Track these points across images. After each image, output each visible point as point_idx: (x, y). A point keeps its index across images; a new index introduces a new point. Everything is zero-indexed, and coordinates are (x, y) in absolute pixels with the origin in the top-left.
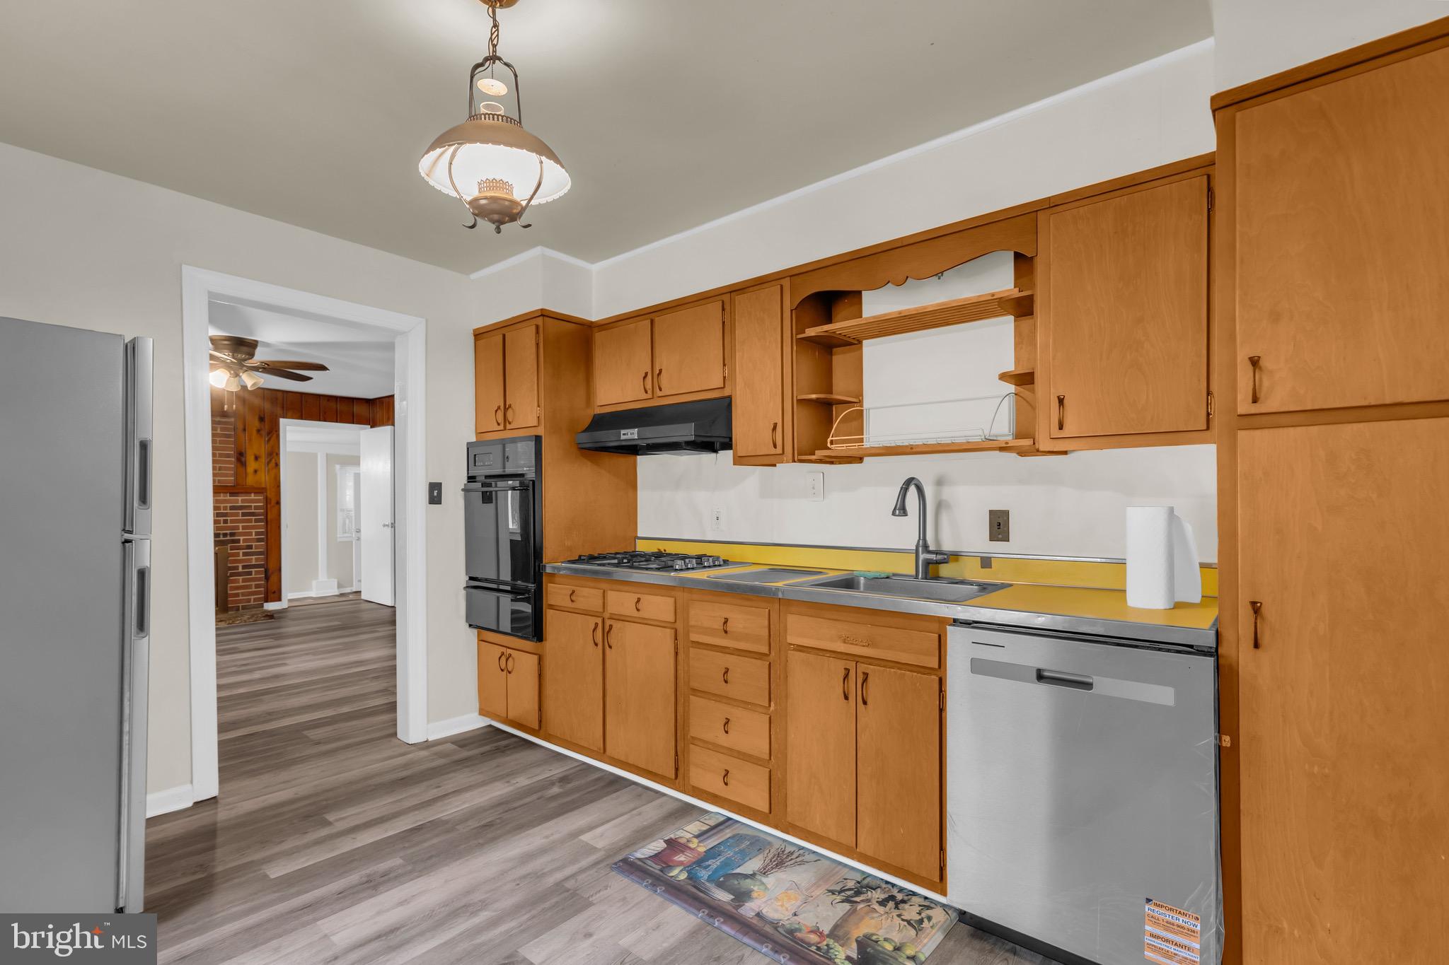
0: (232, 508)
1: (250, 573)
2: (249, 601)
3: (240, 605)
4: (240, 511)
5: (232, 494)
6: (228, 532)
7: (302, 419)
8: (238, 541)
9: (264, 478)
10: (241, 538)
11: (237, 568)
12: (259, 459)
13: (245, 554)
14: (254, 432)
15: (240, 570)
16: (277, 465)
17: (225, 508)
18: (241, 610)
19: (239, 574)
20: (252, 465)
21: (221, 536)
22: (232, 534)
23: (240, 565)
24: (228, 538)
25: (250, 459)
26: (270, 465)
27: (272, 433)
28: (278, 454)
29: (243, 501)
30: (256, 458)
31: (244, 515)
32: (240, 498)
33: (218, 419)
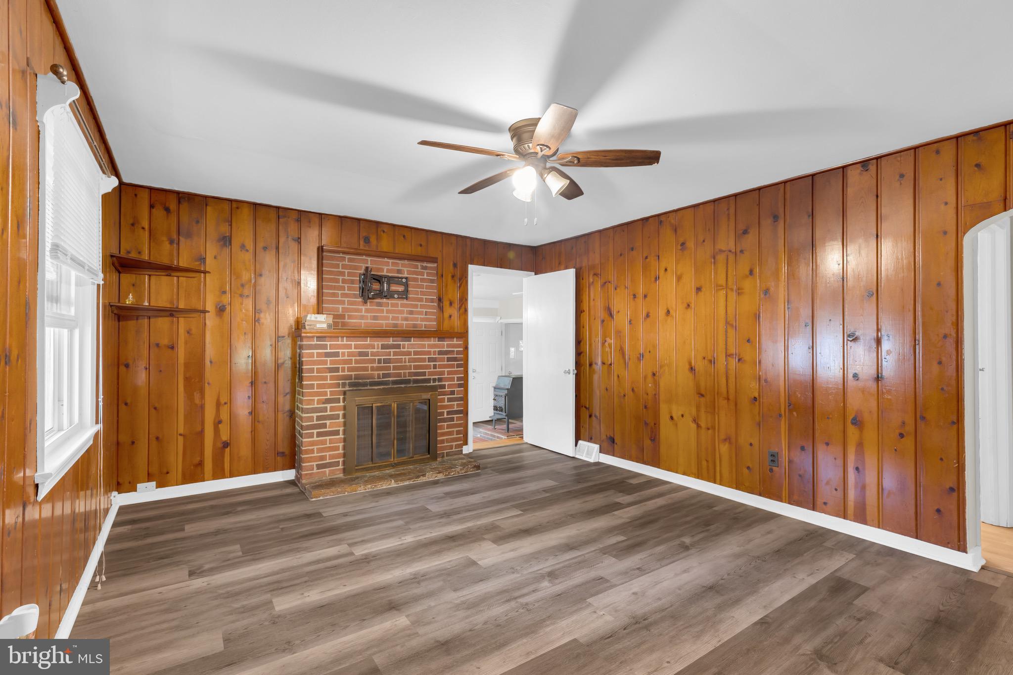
0: (440, 353)
1: (452, 419)
2: (451, 447)
3: (445, 451)
4: (446, 356)
5: (441, 338)
6: (437, 377)
7: (484, 266)
8: (443, 387)
9: (456, 322)
10: (447, 383)
11: (442, 414)
12: (453, 305)
13: (450, 400)
14: (450, 277)
15: (445, 416)
16: (466, 310)
17: (435, 353)
18: (446, 458)
19: (444, 420)
20: (448, 311)
21: (432, 381)
22: (440, 380)
23: (445, 411)
24: (437, 383)
25: (446, 303)
26: (461, 311)
27: (462, 280)
28: (467, 300)
29: (448, 346)
30: (451, 304)
31: (449, 360)
32: (445, 343)
33: (425, 264)
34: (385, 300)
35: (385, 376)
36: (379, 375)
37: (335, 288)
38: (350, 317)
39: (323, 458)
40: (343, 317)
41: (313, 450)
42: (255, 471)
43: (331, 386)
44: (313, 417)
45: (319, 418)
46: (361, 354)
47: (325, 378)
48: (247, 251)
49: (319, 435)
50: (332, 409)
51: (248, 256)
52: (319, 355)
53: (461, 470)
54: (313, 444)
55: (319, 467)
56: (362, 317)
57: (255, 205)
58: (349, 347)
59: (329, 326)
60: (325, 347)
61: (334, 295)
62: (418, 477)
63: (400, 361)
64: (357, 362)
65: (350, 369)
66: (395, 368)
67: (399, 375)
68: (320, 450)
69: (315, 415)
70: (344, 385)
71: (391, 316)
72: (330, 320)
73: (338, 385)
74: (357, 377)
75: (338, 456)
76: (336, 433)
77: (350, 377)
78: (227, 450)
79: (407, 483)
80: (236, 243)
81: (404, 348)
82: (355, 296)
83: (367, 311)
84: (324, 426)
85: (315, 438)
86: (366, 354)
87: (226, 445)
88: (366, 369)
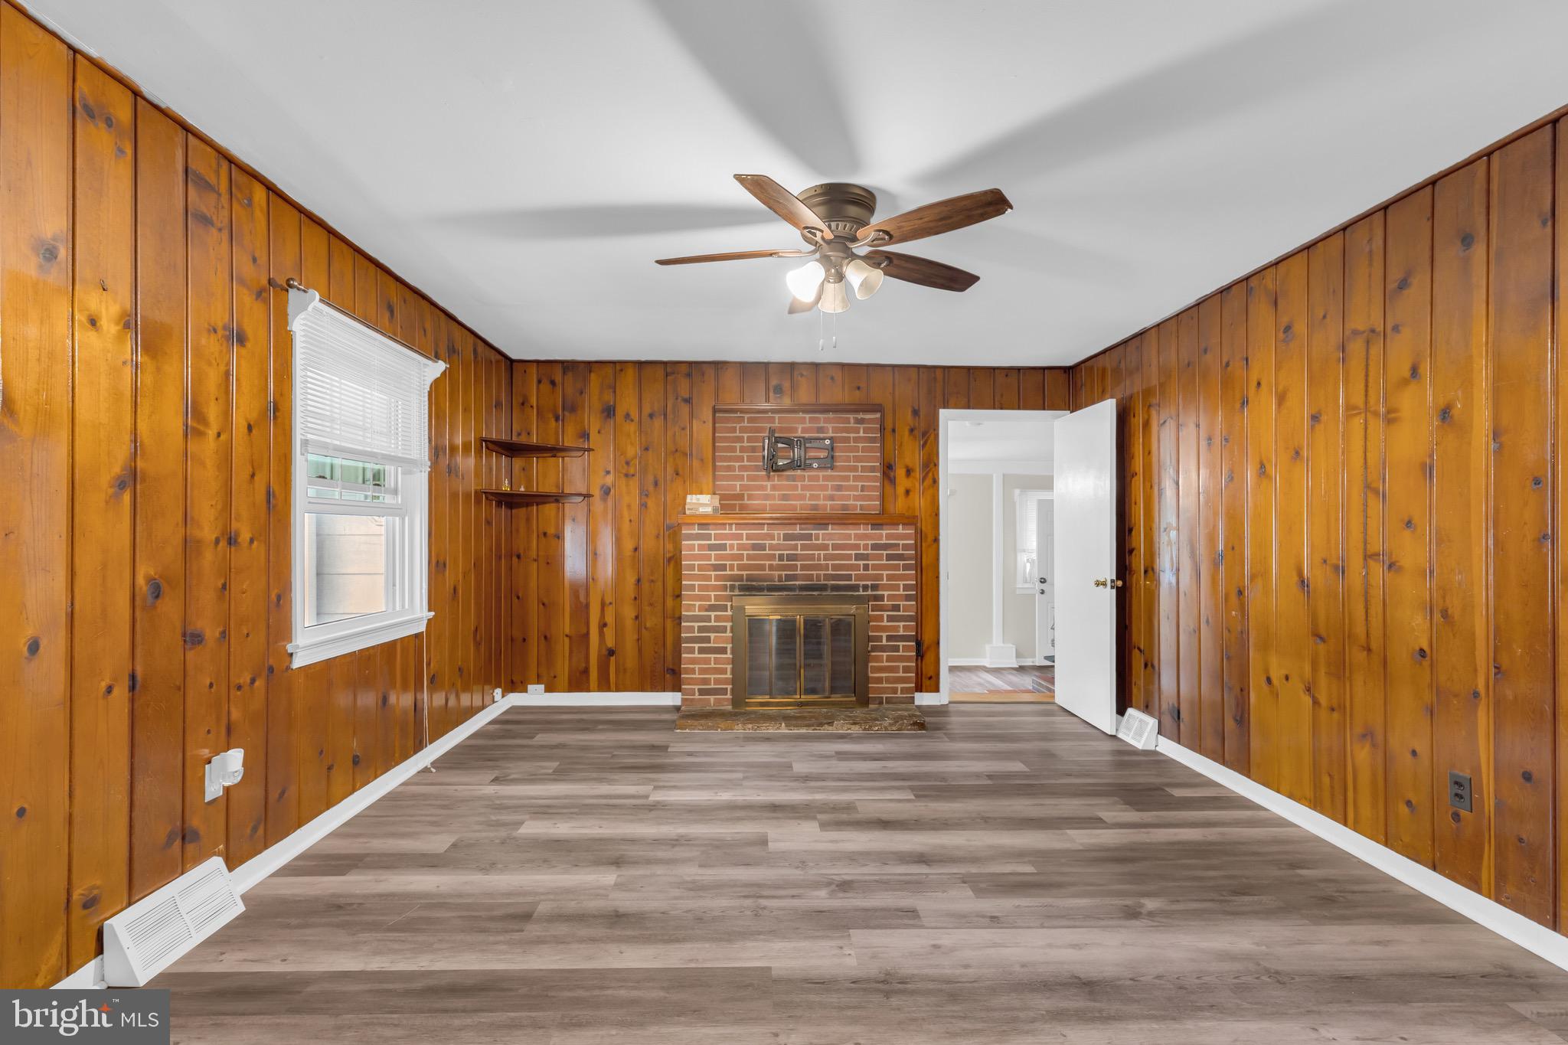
0: (875, 547)
1: (896, 649)
2: (895, 690)
3: (884, 696)
4: (885, 552)
5: (876, 526)
6: (869, 583)
7: (969, 408)
8: (881, 598)
9: (919, 502)
10: (886, 593)
11: (880, 638)
12: (912, 474)
13: (891, 619)
14: (907, 433)
15: (884, 642)
16: (935, 481)
17: (866, 547)
18: (885, 705)
19: (883, 649)
20: (902, 482)
21: (861, 590)
22: (875, 587)
23: (884, 635)
24: (869, 592)
25: (900, 472)
26: (925, 484)
27: (928, 436)
28: (936, 465)
29: (888, 537)
30: (909, 472)
31: (890, 557)
32: (884, 532)
33: (861, 416)
34: (799, 472)
35: (789, 578)
36: (780, 576)
37: (730, 459)
38: (750, 497)
39: (706, 681)
40: (740, 497)
41: (694, 669)
42: (641, 688)
43: (715, 588)
44: (693, 627)
45: (701, 629)
46: (755, 547)
47: (708, 578)
48: (632, 421)
49: (702, 650)
50: (717, 619)
51: (632, 428)
52: (701, 547)
53: (891, 725)
54: (694, 661)
55: (702, 692)
56: (767, 497)
57: (640, 365)
58: (739, 537)
59: (715, 510)
60: (708, 537)
61: (729, 468)
62: (821, 725)
63: (812, 557)
64: (749, 557)
65: (741, 568)
66: (804, 567)
67: (810, 577)
68: (702, 671)
69: (696, 625)
70: (732, 588)
71: (808, 494)
72: (716, 502)
73: (725, 588)
74: (750, 578)
75: (726, 681)
76: (723, 650)
77: (740, 578)
78: (613, 659)
79: (803, 731)
80: (620, 413)
81: (817, 539)
82: (757, 469)
83: (774, 488)
84: (708, 640)
85: (696, 655)
86: (762, 547)
87: (611, 652)
88: (762, 567)
